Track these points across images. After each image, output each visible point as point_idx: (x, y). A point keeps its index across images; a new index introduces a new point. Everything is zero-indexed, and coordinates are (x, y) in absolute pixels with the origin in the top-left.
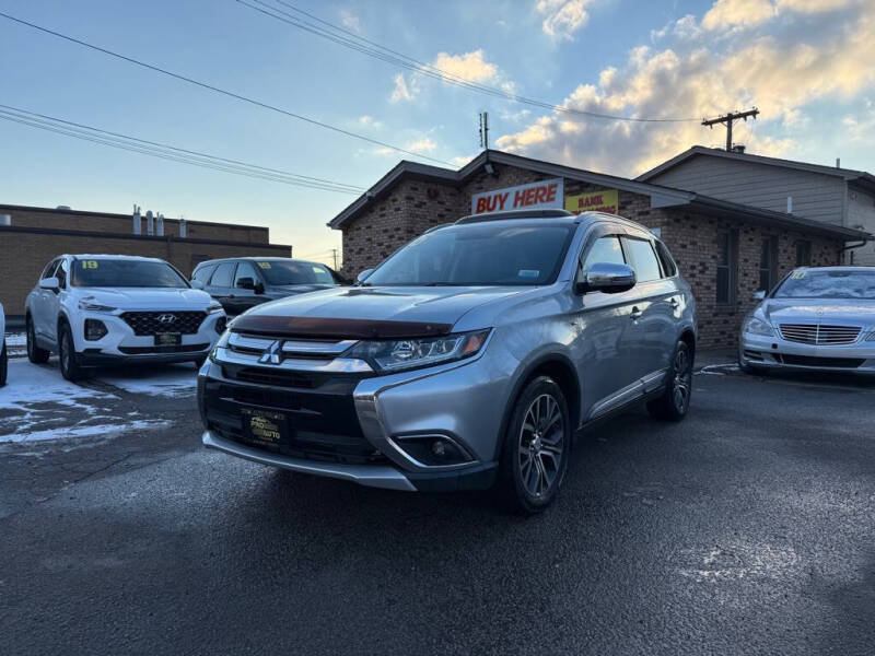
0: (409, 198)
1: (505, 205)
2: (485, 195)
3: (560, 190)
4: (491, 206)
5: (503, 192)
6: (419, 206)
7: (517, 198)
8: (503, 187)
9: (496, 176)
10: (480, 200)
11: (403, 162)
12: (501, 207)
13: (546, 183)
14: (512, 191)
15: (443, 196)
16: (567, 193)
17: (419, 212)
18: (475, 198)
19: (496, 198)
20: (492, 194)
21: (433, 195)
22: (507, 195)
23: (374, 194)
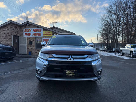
0: (11, 28)
1: (31, 31)
2: (26, 29)
3: (42, 30)
4: (28, 31)
5: (31, 29)
6: (13, 29)
7: (33, 30)
8: (30, 28)
9: (29, 26)
10: (25, 30)
11: (11, 20)
12: (30, 32)
13: (39, 29)
14: (32, 29)
15: (18, 28)
16: (43, 31)
17: (13, 30)
18: (24, 29)
19: (29, 30)
20: (28, 29)
21: (16, 28)
22: (31, 30)
23: (2, 26)
